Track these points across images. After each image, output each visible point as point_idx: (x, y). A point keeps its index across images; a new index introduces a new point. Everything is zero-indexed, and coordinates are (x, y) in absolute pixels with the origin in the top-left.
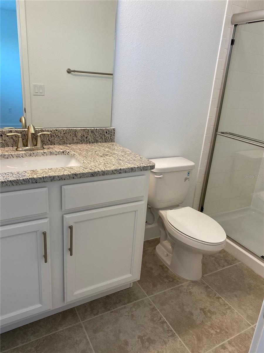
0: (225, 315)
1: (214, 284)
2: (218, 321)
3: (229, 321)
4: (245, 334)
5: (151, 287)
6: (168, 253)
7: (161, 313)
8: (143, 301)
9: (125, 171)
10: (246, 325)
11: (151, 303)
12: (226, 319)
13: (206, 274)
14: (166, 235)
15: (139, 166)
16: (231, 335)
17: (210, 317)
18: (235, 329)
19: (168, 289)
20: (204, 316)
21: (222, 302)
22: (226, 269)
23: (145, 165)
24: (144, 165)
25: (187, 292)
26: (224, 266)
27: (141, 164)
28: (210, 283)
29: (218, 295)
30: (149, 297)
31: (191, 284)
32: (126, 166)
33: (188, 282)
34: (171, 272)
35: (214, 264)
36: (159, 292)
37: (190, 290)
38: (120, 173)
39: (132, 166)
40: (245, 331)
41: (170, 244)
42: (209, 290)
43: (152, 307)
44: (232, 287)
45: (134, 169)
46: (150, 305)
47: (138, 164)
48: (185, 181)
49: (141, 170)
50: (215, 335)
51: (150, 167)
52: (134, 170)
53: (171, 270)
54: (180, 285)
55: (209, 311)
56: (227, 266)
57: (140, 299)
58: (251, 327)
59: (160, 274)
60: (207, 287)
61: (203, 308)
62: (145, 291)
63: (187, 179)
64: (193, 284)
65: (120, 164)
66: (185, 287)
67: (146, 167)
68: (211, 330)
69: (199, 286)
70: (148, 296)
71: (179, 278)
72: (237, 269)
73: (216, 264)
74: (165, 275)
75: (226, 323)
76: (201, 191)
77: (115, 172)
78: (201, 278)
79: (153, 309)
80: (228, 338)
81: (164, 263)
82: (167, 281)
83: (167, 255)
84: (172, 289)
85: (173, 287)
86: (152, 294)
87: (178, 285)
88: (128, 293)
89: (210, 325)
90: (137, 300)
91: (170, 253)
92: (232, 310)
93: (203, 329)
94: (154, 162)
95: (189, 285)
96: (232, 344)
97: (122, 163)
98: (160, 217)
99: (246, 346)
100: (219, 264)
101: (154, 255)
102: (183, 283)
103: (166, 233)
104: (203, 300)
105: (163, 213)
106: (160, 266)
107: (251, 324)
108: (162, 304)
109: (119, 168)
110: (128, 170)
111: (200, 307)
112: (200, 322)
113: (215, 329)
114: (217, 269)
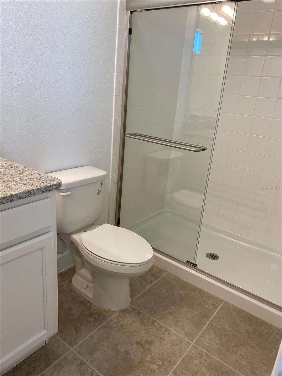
0: (164, 341)
1: (146, 307)
2: (158, 351)
3: (169, 346)
4: (188, 356)
5: (74, 334)
6: (88, 284)
7: (92, 365)
8: (66, 357)
9: (19, 197)
10: (187, 344)
11: (77, 357)
12: (166, 345)
13: (135, 296)
14: (83, 262)
15: (39, 187)
16: (174, 363)
17: (149, 349)
18: (177, 353)
19: (95, 330)
20: (142, 350)
21: (157, 325)
22: (154, 284)
23: (48, 185)
24: (45, 184)
25: (118, 326)
26: (151, 282)
27: (42, 184)
28: (141, 306)
29: (152, 318)
30: (74, 350)
31: (121, 315)
32: (19, 189)
33: (117, 313)
34: (95, 306)
35: (141, 282)
36: (84, 338)
37: (121, 323)
38: (11, 201)
39: (29, 188)
40: (187, 353)
41: (89, 272)
42: (141, 315)
43: (78, 362)
44: (164, 304)
45: (32, 192)
46: (76, 359)
47: (37, 185)
48: (98, 194)
49: (43, 192)
50: (158, 370)
51: (56, 186)
52: (32, 194)
53: (94, 304)
54: (109, 319)
55: (147, 342)
56: (155, 281)
57: (62, 355)
58: (191, 345)
59: (82, 313)
60: (139, 313)
61: (139, 340)
62: (66, 343)
63: (100, 192)
64: (123, 314)
65: (9, 188)
66: (115, 321)
67: (50, 187)
68: (153, 365)
69: (130, 314)
70: (72, 348)
71: (106, 312)
72: (165, 282)
73: (143, 281)
74: (88, 312)
75: (166, 350)
76: (115, 201)
77: (3, 201)
78: (131, 303)
79: (82, 364)
80: (172, 368)
81: (84, 297)
82: (92, 319)
83: (88, 286)
84: (100, 328)
85: (101, 325)
86: (77, 343)
87: (105, 321)
88: (44, 353)
89: (150, 359)
90: (57, 359)
91: (91, 283)
92: (169, 332)
93: (144, 368)
94: (59, 178)
95: (119, 316)
96: (178, 374)
97: (13, 185)
98: (72, 242)
99: (192, 370)
100: (146, 281)
101: (71, 290)
102: (111, 316)
103: (83, 260)
104: (137, 331)
105: (76, 237)
106: (80, 302)
107: (191, 342)
108: (91, 353)
109: (9, 194)
110: (22, 196)
111: (136, 340)
112: (140, 360)
113: (157, 362)
114: (145, 287)
